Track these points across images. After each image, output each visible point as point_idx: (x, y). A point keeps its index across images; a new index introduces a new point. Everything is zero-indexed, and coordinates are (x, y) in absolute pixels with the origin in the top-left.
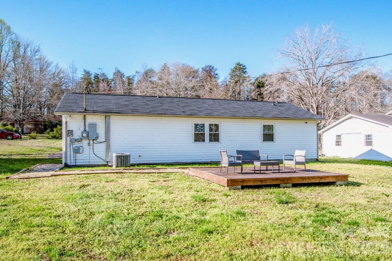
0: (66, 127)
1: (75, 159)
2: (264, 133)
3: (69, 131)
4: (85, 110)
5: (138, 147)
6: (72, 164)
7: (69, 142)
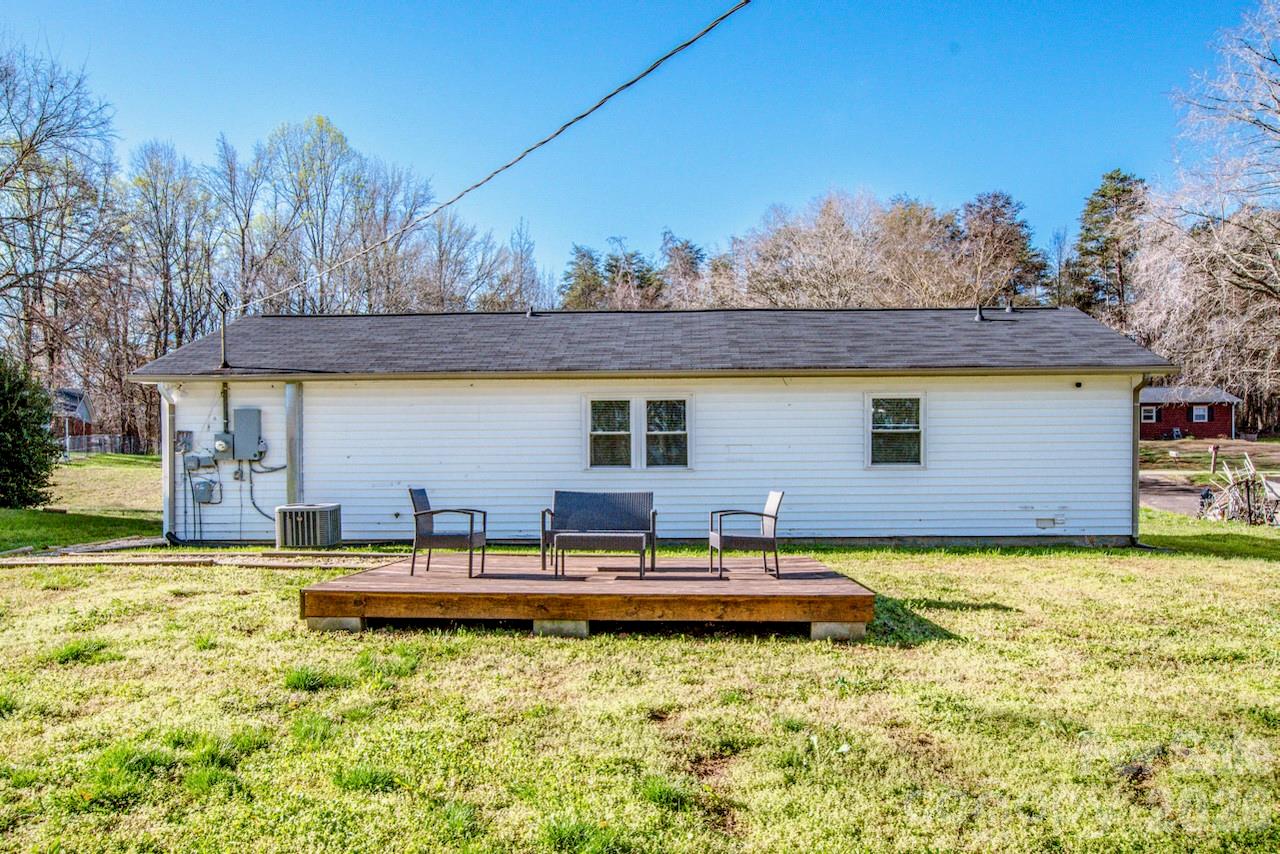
0: (173, 421)
1: (198, 521)
2: (875, 431)
3: (180, 432)
4: (226, 365)
5: (392, 485)
6: (190, 537)
7: (180, 470)
